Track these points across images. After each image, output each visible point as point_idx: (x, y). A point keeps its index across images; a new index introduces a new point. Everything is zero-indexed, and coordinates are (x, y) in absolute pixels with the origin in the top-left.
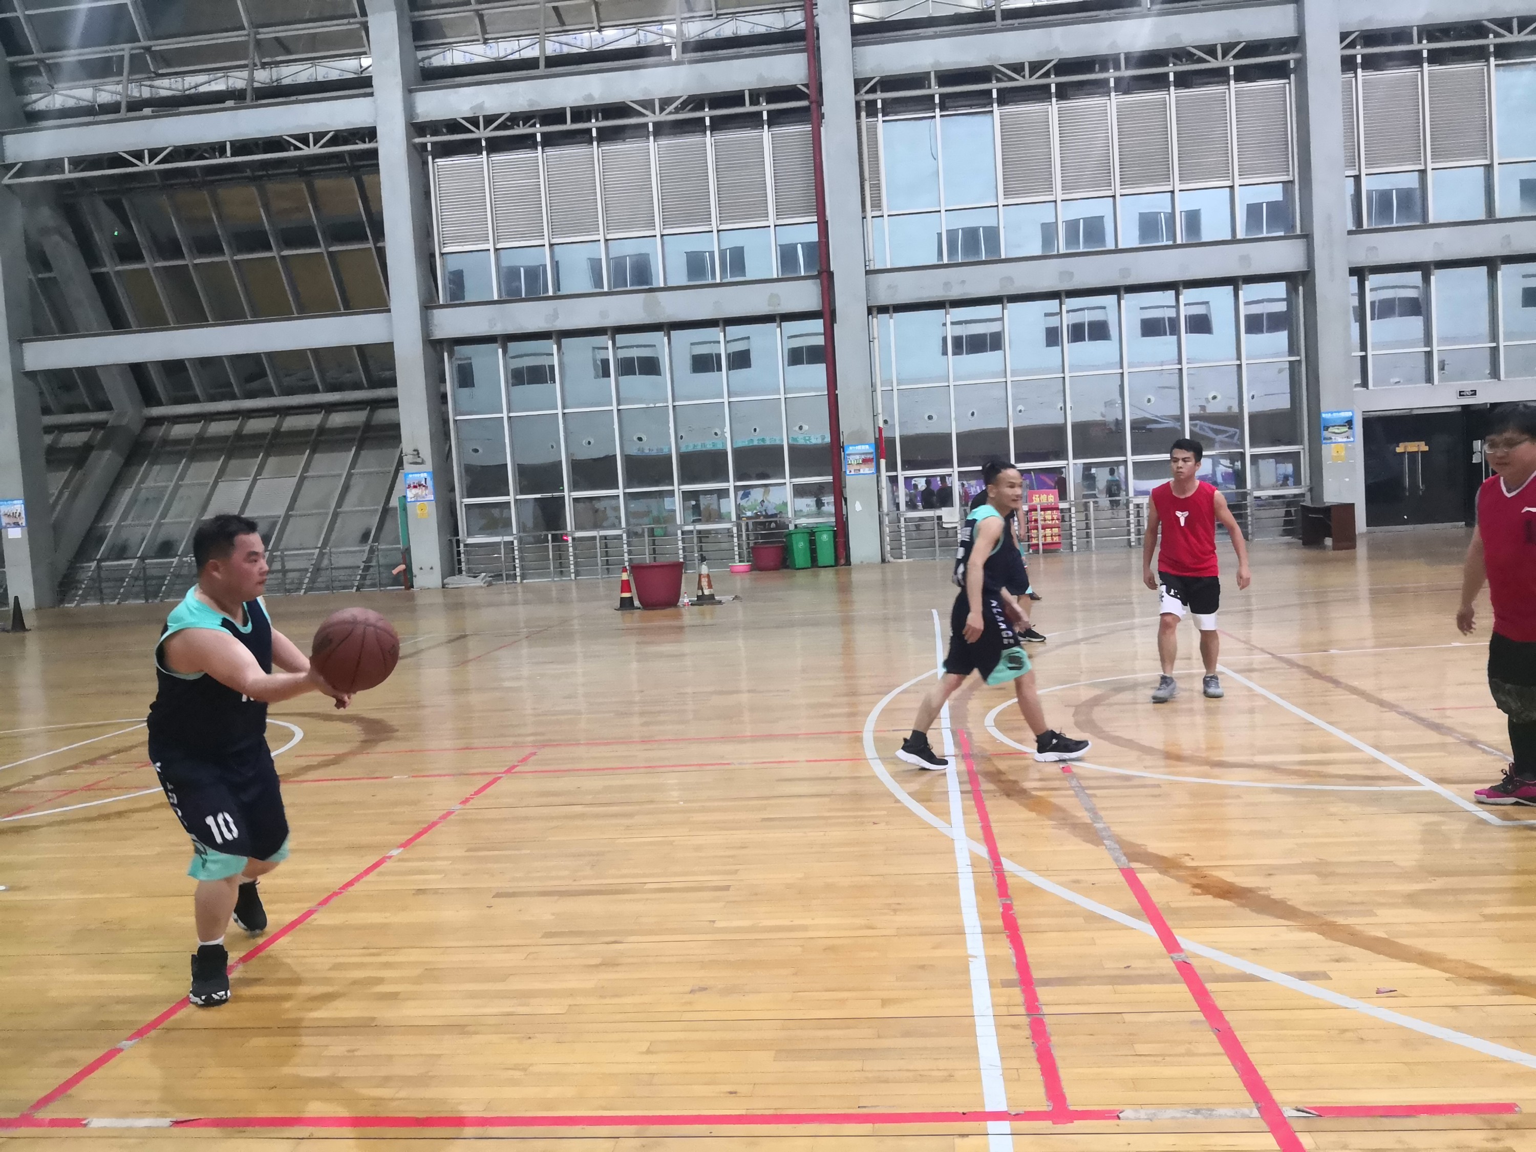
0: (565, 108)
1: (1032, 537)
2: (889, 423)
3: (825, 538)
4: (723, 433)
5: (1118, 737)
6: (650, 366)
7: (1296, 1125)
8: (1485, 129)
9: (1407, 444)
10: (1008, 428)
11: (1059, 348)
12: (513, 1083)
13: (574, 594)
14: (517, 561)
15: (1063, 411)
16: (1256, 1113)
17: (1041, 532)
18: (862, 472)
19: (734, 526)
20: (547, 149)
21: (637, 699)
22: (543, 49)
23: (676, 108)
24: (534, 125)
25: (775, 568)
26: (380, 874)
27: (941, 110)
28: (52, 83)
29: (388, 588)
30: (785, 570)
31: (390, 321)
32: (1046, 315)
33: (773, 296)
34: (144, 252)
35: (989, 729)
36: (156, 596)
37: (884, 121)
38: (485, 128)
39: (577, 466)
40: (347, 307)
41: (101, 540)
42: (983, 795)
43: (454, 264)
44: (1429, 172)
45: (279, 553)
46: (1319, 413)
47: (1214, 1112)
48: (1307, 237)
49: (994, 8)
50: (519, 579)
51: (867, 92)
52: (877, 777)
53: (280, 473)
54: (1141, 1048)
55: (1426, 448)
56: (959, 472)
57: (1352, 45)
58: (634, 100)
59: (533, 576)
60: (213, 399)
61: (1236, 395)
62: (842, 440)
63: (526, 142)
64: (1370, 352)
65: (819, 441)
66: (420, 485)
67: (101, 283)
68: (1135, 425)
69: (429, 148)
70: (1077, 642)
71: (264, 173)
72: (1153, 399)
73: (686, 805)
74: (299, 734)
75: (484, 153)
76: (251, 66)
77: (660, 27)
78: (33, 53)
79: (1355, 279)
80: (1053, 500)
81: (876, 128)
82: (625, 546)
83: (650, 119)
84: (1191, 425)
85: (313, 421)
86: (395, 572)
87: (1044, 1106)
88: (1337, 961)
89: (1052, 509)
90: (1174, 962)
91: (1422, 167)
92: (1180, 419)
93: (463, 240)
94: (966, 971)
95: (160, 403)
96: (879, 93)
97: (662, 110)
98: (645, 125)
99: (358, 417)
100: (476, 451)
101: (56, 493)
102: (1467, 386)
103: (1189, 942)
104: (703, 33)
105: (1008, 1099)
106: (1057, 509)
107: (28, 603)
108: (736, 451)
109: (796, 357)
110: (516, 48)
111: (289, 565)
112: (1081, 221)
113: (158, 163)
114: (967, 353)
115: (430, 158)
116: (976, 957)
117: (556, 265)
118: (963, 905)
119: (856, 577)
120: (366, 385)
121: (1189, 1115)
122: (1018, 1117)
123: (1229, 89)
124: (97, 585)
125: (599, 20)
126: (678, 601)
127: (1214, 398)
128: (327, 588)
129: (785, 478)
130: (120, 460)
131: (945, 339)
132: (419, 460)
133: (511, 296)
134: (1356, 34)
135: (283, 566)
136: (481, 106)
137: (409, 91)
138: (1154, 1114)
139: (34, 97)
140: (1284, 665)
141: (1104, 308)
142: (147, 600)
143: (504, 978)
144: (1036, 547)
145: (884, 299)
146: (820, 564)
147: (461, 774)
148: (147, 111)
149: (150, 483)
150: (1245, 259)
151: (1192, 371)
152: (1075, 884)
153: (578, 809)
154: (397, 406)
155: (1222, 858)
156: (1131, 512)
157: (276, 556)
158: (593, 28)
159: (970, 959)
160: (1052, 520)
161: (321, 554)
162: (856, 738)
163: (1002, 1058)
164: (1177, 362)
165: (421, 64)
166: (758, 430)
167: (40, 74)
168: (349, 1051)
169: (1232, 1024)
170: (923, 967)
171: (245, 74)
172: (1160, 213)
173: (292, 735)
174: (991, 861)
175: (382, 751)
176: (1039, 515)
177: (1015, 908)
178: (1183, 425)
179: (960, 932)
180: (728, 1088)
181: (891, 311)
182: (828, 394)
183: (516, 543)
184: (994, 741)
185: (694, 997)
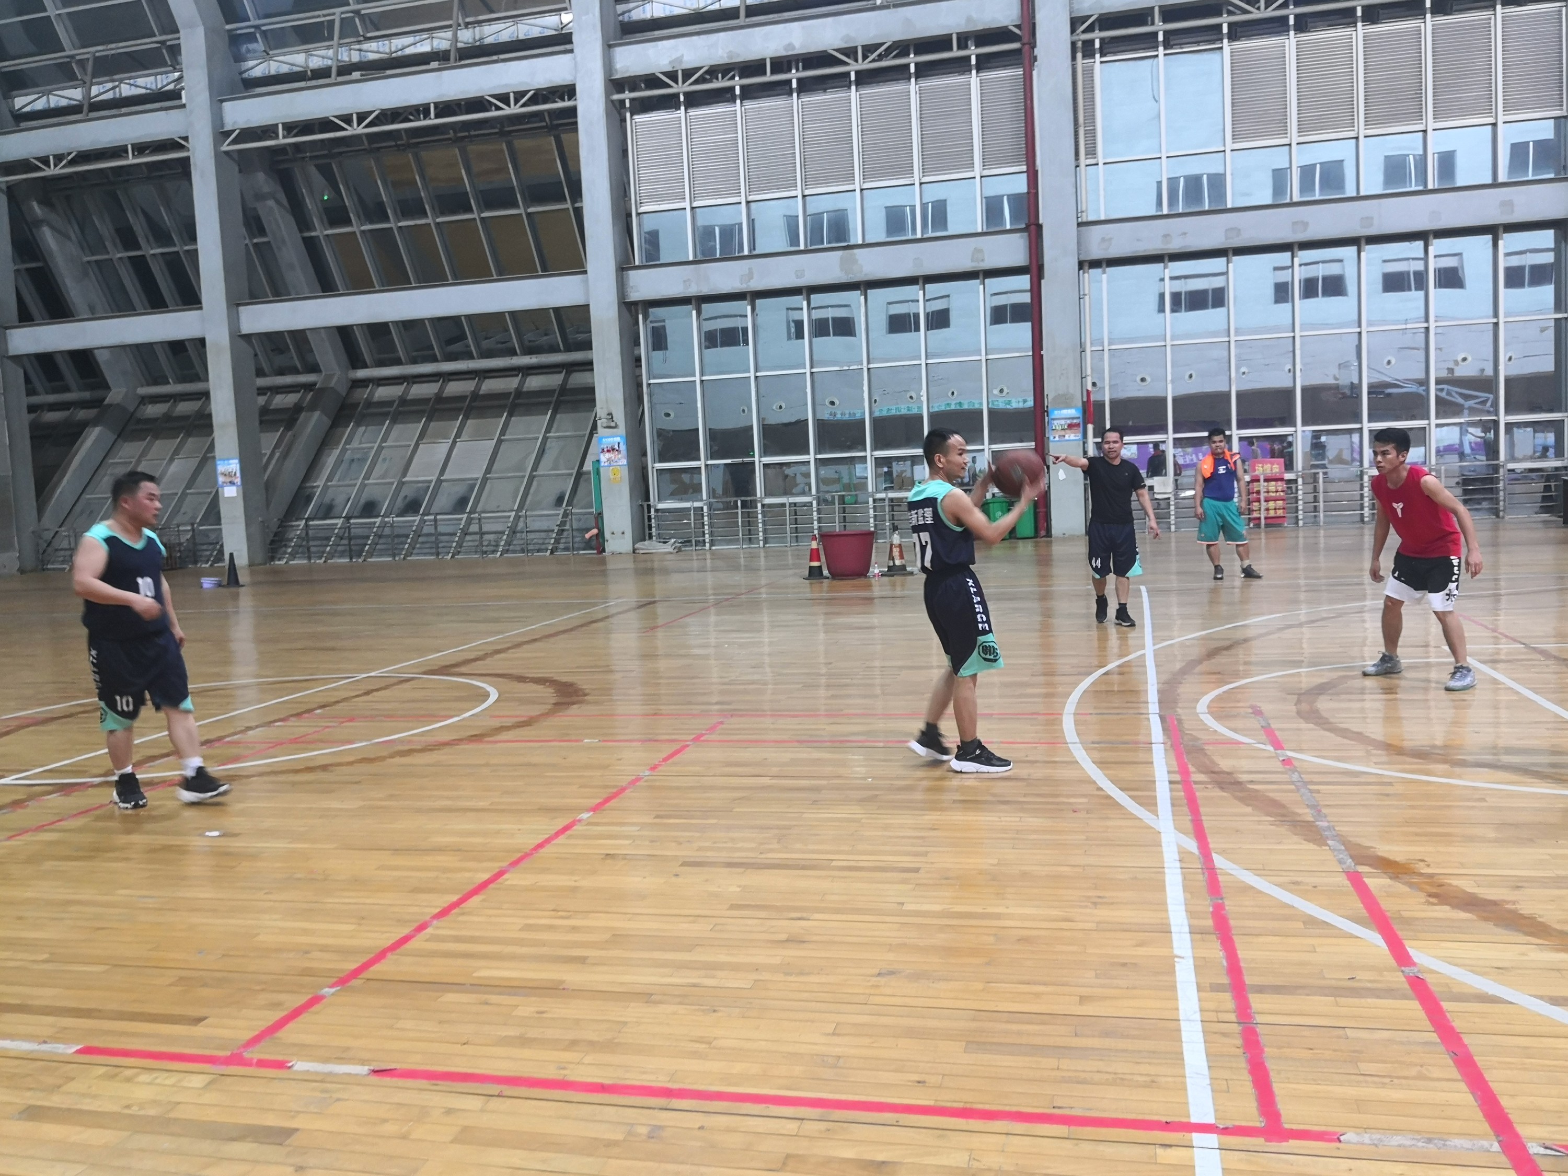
0: (765, 59)
2: (1098, 384)
4: (919, 396)
5: (1347, 729)
6: (845, 327)
7: (1542, 1164)
10: (1230, 391)
11: (1289, 305)
12: (696, 1055)
13: (762, 561)
14: (706, 527)
15: (1292, 373)
16: (1496, 1147)
17: (1264, 504)
18: (1067, 437)
20: (746, 103)
21: (824, 671)
23: (880, 55)
24: (733, 78)
26: (569, 837)
27: (1165, 48)
28: (268, 50)
29: (582, 552)
31: (586, 281)
32: (1276, 269)
33: (978, 251)
34: (352, 215)
35: (1202, 716)
36: (359, 556)
37: (1102, 62)
38: (684, 82)
39: (768, 431)
40: (544, 269)
41: (309, 499)
42: (1194, 786)
43: (649, 224)
45: (476, 515)
47: (1448, 1143)
50: (707, 545)
51: (1084, 32)
52: (1077, 762)
53: (479, 436)
54: (1365, 1067)
56: (1175, 439)
58: (836, 47)
59: (721, 542)
60: (414, 361)
61: (1491, 358)
62: (1046, 404)
63: (724, 95)
65: (1021, 405)
66: (613, 449)
67: (312, 247)
68: (1373, 390)
69: (628, 105)
70: (1300, 625)
71: (466, 134)
72: (1393, 362)
73: (875, 782)
74: (494, 695)
75: (683, 108)
76: (454, 27)
78: (248, 20)
80: (1278, 470)
81: (1093, 70)
82: (815, 514)
83: (853, 68)
84: (1437, 390)
85: (511, 383)
86: (587, 536)
87: (1256, 1121)
89: (1276, 480)
90: (1406, 977)
92: (1425, 383)
93: (660, 198)
94: (1172, 971)
95: (365, 366)
96: (1097, 31)
97: (865, 57)
98: (848, 74)
99: (554, 381)
100: (668, 415)
101: (268, 452)
103: (1425, 957)
105: (1216, 1111)
106: (1282, 480)
107: (242, 560)
108: (932, 416)
109: (999, 315)
111: (485, 528)
112: (1318, 166)
113: (366, 127)
114: (1186, 311)
115: (628, 115)
116: (1182, 958)
117: (752, 223)
118: (1169, 901)
119: (1057, 550)
120: (562, 348)
121: (1420, 1144)
122: (1226, 1131)
123: (1495, 15)
124: (304, 543)
126: (868, 571)
127: (1464, 359)
128: (523, 551)
129: (983, 444)
130: (327, 422)
131: (1162, 296)
132: (613, 424)
133: (705, 257)
135: (480, 528)
136: (679, 60)
137: (608, 47)
138: (1380, 1139)
139: (251, 63)
140: (1539, 656)
141: (1341, 261)
142: (351, 559)
143: (690, 948)
144: (1257, 522)
145: (1096, 253)
146: (1018, 536)
147: (650, 740)
148: (356, 75)
149: (355, 444)
150: (1508, 205)
151: (1439, 330)
152: (1294, 886)
153: (766, 781)
154: (592, 370)
155: (1462, 865)
157: (472, 519)
159: (1176, 959)
160: (1277, 491)
161: (517, 518)
162: (1054, 720)
163: (1209, 1067)
164: (1423, 320)
165: (621, 18)
166: (955, 393)
167: (256, 41)
168: (538, 1013)
169: (1472, 1049)
170: (1124, 965)
171: (449, 34)
172: (1408, 155)
173: (487, 695)
174: (1201, 857)
175: (574, 715)
176: (1262, 487)
177: (1227, 908)
178: (1427, 391)
179: (1165, 930)
180: (916, 1077)
181: (1104, 266)
182: (1033, 355)
183: (705, 509)
184: (1206, 729)
185: (882, 980)
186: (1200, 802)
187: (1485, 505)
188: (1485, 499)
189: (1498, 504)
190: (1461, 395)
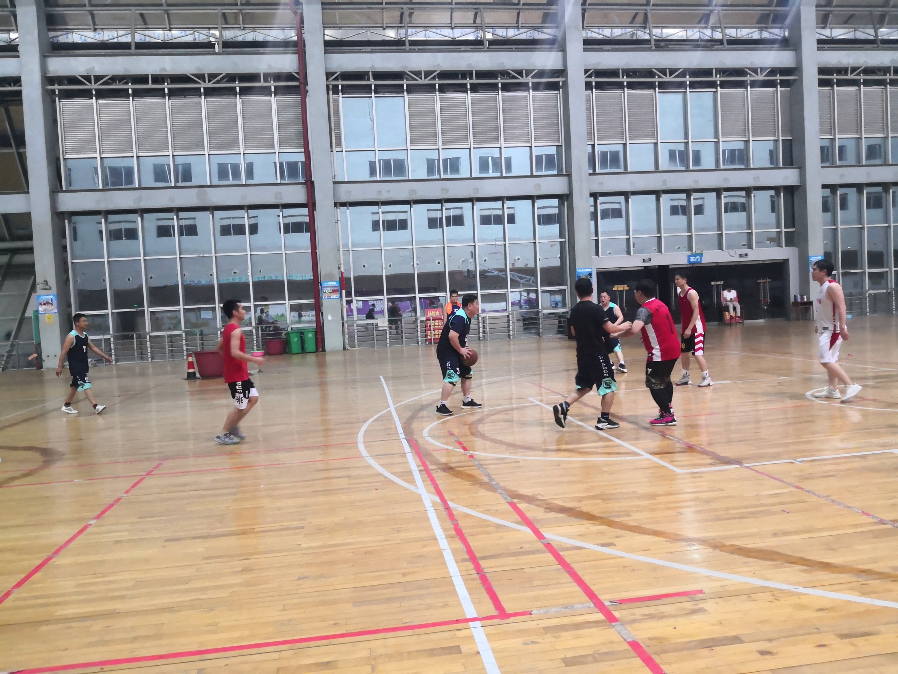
0: (148, 75)
1: (428, 335)
2: (347, 269)
3: (310, 336)
4: (248, 272)
5: (493, 439)
7: (611, 609)
8: (654, 125)
9: (619, 286)
10: (414, 273)
11: (441, 230)
12: (210, 632)
13: (150, 371)
14: (113, 351)
15: (444, 265)
17: (433, 332)
18: (332, 297)
19: (253, 328)
20: (136, 99)
22: (133, 37)
23: (218, 80)
24: (126, 84)
25: (280, 354)
26: (87, 535)
27: (375, 94)
29: (25, 369)
30: (286, 355)
31: (29, 199)
32: (431, 211)
33: (278, 193)
35: (426, 438)
37: (343, 97)
38: (95, 83)
39: (153, 291)
42: (431, 471)
43: (72, 165)
44: (628, 146)
46: (575, 270)
47: (574, 607)
48: (569, 175)
49: (404, 39)
51: (333, 80)
52: (371, 466)
54: (536, 583)
55: (627, 288)
56: (387, 298)
57: (590, 76)
58: (192, 73)
59: (123, 360)
61: (533, 258)
62: (319, 279)
63: (123, 94)
64: (600, 238)
65: (306, 278)
66: (48, 303)
68: (481, 274)
69: (57, 93)
75: (94, 98)
77: (208, 31)
79: (592, 199)
80: (439, 315)
81: (338, 101)
82: (184, 341)
83: (202, 86)
84: (510, 275)
86: (30, 358)
87: (495, 613)
88: (618, 537)
89: (438, 319)
90: (543, 544)
91: (624, 142)
92: (505, 270)
93: (79, 150)
94: (442, 556)
96: (340, 81)
97: (209, 81)
98: (199, 89)
102: (646, 256)
103: (549, 534)
104: (235, 37)
105: (477, 611)
106: (441, 319)
108: (254, 284)
110: (116, 36)
112: (449, 160)
114: (390, 230)
115: (57, 99)
116: (445, 550)
117: (140, 168)
118: (433, 525)
119: (329, 358)
120: (8, 239)
122: (483, 619)
123: (529, 94)
125: (170, 24)
127: (518, 259)
129: (285, 300)
131: (378, 222)
132: (48, 287)
133: (111, 186)
134: (592, 70)
136: (92, 69)
137: (44, 57)
138: (547, 611)
141: (464, 209)
144: (430, 341)
145: (344, 198)
146: (307, 351)
147: (118, 477)
150: (538, 186)
151: (510, 245)
152: (487, 512)
154: (33, 253)
155: (556, 494)
156: (480, 321)
158: (166, 28)
159: (443, 551)
160: (439, 325)
162: (353, 446)
164: (503, 240)
165: (51, 40)
168: (106, 627)
170: (419, 557)
174: (443, 504)
176: (432, 322)
177: (460, 525)
178: (506, 275)
179: (435, 539)
180: (333, 622)
181: (348, 205)
182: (312, 252)
183: (112, 339)
184: (430, 444)
185: (300, 582)
186: (435, 478)
187: (533, 331)
188: (533, 328)
189: (539, 330)
190: (519, 277)
